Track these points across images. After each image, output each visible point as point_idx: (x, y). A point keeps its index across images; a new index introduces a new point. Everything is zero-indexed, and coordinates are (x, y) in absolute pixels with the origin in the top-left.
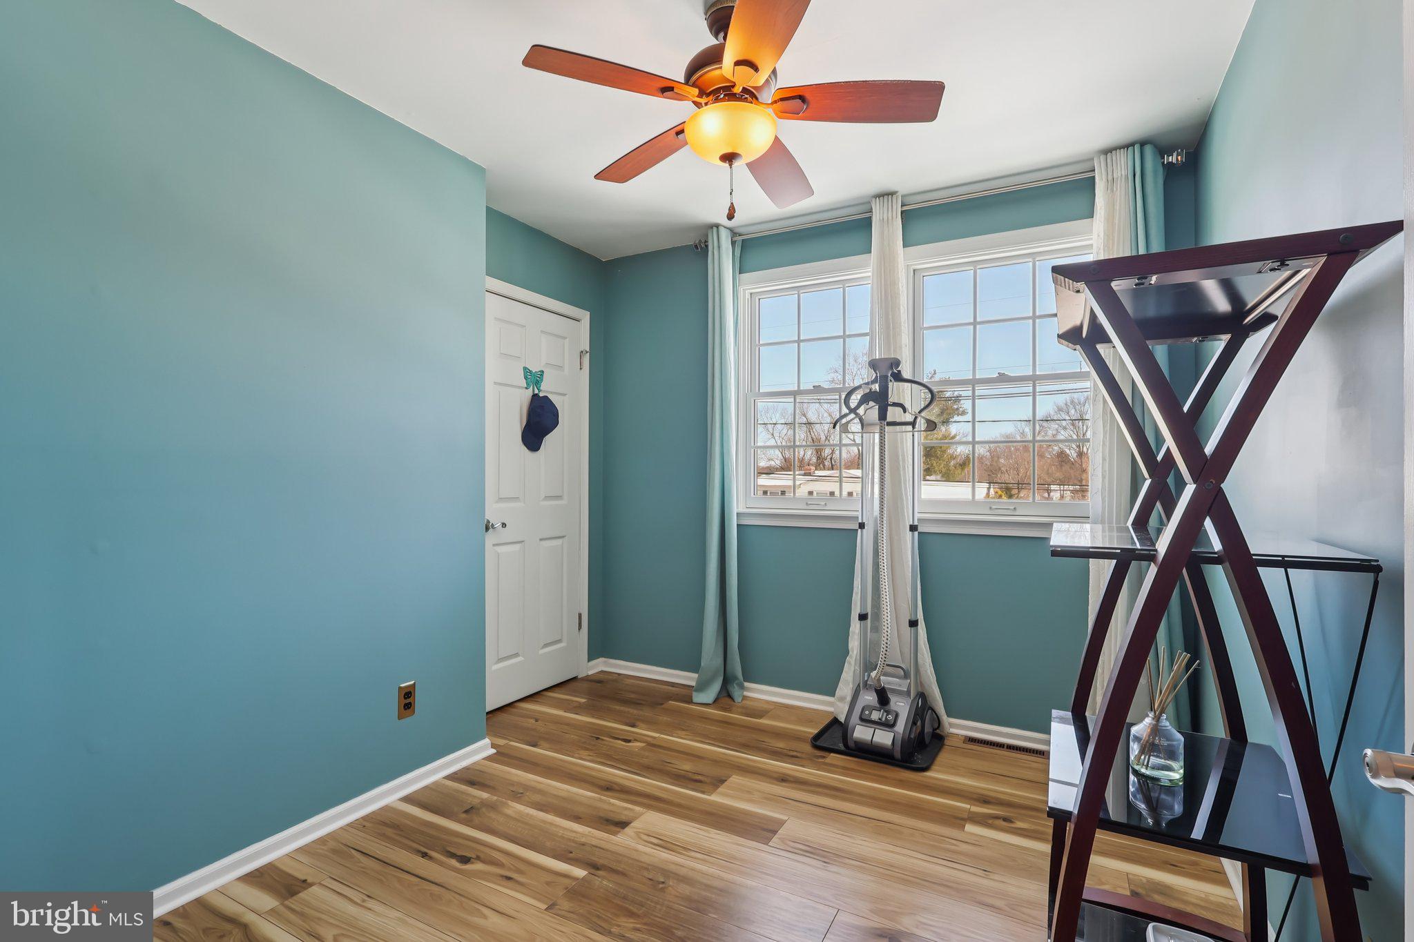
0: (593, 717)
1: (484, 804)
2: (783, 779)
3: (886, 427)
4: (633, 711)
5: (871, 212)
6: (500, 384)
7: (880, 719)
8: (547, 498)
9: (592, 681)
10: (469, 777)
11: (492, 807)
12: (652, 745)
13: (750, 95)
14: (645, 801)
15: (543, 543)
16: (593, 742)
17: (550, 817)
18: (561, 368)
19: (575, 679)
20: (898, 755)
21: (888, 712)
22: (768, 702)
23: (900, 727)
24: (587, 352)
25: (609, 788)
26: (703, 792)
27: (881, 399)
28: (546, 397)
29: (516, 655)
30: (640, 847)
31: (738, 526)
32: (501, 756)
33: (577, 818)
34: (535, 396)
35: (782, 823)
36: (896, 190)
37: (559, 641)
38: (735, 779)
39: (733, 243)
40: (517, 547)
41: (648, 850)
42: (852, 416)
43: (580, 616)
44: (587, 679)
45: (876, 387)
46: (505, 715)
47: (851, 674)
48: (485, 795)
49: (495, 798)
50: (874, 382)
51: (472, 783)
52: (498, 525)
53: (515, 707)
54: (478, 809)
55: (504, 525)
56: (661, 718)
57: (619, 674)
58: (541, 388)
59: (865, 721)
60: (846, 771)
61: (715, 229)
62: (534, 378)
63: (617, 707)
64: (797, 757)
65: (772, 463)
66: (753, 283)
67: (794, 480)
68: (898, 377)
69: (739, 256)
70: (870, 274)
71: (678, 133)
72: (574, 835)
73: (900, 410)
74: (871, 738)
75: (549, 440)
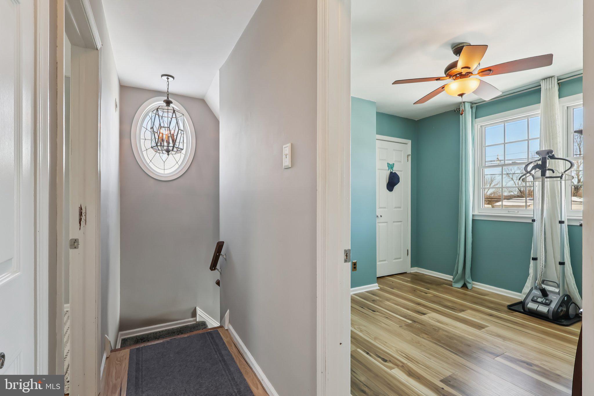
0: (413, 285)
1: (378, 300)
2: (491, 315)
3: (545, 179)
4: (429, 286)
5: (540, 85)
6: (380, 169)
7: (541, 301)
8: (396, 208)
9: (412, 274)
10: (372, 293)
11: (381, 301)
12: (435, 296)
13: (468, 74)
14: (433, 310)
15: (395, 223)
16: (414, 291)
17: (399, 307)
18: (400, 162)
19: (405, 273)
20: (550, 316)
21: (547, 300)
22: (489, 292)
23: (553, 306)
24: (410, 155)
25: (419, 304)
26: (455, 312)
27: (542, 167)
28: (395, 173)
29: (385, 260)
30: (430, 320)
31: (473, 220)
32: (381, 289)
33: (408, 309)
34: (391, 173)
35: (487, 326)
36: (554, 75)
37: (400, 258)
38: (469, 311)
39: (472, 108)
40: (385, 224)
41: (433, 322)
42: (528, 175)
43: (408, 251)
44: (410, 273)
45: (540, 162)
46: (383, 280)
47: (530, 284)
48: (378, 298)
49: (381, 299)
50: (539, 160)
51: (373, 295)
52: (379, 216)
53: (384, 278)
54: (376, 301)
55: (381, 216)
56: (440, 289)
57: (423, 274)
58: (393, 170)
59: (534, 301)
60: (524, 319)
61: (463, 104)
62: (390, 166)
63: (422, 283)
64: (499, 310)
65: (512, 193)
66: (481, 122)
67: (526, 202)
68: (553, 157)
69: (475, 111)
70: (540, 112)
71: (442, 88)
72: (407, 313)
73: (551, 172)
74: (536, 308)
75: (396, 188)
